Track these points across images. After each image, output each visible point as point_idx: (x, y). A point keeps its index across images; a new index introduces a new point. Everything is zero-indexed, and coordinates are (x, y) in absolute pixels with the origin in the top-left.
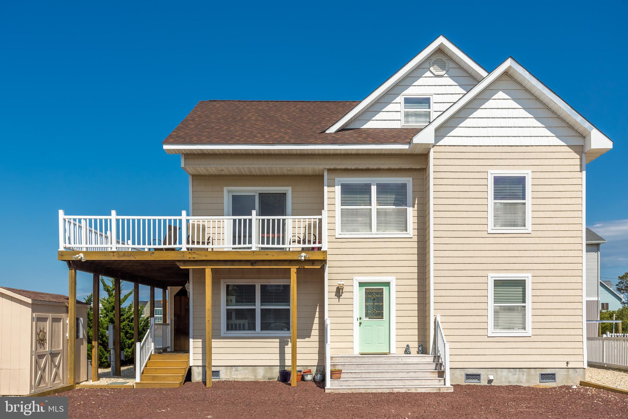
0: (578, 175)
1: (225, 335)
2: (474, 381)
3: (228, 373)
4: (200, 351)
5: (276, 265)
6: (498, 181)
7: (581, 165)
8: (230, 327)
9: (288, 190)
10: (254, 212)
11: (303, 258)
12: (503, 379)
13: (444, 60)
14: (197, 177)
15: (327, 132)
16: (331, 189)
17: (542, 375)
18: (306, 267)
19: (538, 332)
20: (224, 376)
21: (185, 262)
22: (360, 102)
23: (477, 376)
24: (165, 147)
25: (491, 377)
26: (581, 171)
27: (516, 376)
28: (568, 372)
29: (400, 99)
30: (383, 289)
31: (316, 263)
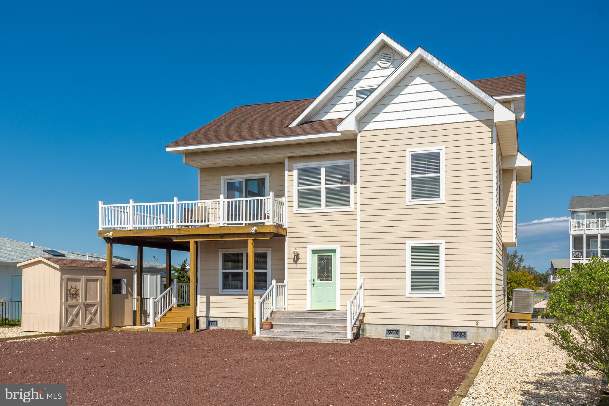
0: (489, 147)
1: (222, 293)
2: (393, 336)
3: (223, 323)
4: (205, 305)
5: (238, 237)
6: (415, 158)
7: (492, 138)
8: (225, 287)
9: (266, 176)
10: (222, 196)
11: (253, 232)
12: (419, 336)
13: (389, 53)
14: (204, 170)
15: (290, 126)
16: (290, 173)
17: (454, 332)
18: (259, 238)
19: (451, 293)
20: (221, 325)
21: (177, 236)
22: (315, 99)
23: (396, 332)
24: (168, 149)
25: (408, 333)
26: (492, 143)
27: (431, 333)
28: (478, 330)
29: (353, 92)
30: (331, 255)
31: (266, 235)
